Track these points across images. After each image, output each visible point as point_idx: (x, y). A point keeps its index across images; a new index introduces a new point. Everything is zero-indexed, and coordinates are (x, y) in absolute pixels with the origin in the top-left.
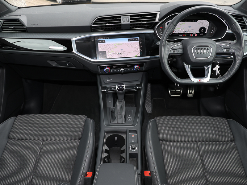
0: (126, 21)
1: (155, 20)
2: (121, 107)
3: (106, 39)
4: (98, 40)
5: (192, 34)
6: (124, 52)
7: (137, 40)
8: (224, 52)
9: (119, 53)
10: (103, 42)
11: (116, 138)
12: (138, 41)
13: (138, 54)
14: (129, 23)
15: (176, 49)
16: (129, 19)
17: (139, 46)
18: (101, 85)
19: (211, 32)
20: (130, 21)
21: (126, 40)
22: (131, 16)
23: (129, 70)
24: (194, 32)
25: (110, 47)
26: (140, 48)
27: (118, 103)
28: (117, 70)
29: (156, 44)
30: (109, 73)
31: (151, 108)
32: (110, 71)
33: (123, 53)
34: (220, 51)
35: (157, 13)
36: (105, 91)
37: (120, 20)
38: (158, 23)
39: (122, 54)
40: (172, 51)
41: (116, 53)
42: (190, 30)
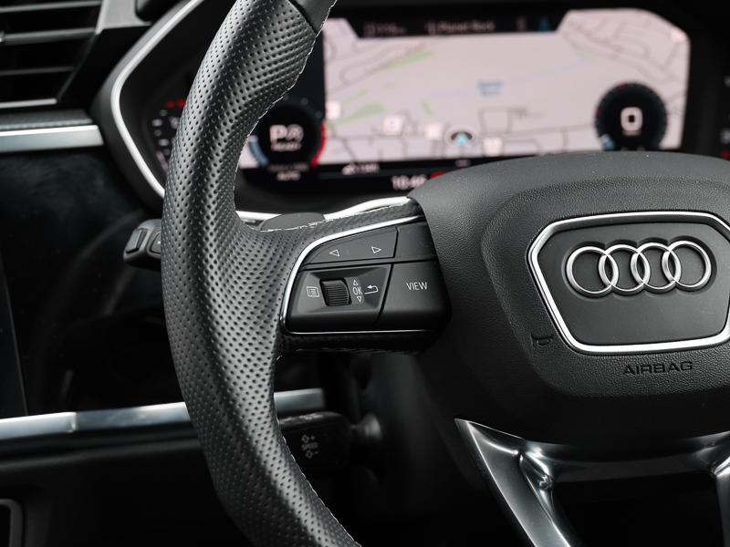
15: (355, 272)
29: (132, 244)
38: (127, 40)
40: (312, 290)
42: (497, 121)
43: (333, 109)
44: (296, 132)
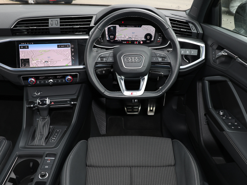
0: (54, 24)
1: (89, 24)
2: (44, 126)
3: (29, 44)
4: (20, 45)
5: (137, 41)
6: (52, 60)
7: (68, 46)
8: (159, 61)
9: (45, 62)
10: (25, 48)
11: (31, 164)
12: (70, 48)
13: (70, 62)
14: (59, 26)
15: (104, 57)
16: (59, 22)
17: (71, 54)
18: (27, 100)
19: (158, 40)
20: (59, 24)
21: (54, 47)
22: (61, 19)
23: (60, 81)
24: (139, 39)
25: (35, 53)
26: (72, 56)
27: (40, 121)
28: (45, 82)
30: (35, 85)
31: (105, 128)
32: (36, 82)
33: (51, 62)
34: (154, 60)
35: (92, 17)
36: (31, 107)
37: (48, 23)
38: (93, 27)
39: (49, 63)
40: (100, 59)
41: (41, 61)
42: (134, 37)
43: (117, 34)
44: (113, 36)
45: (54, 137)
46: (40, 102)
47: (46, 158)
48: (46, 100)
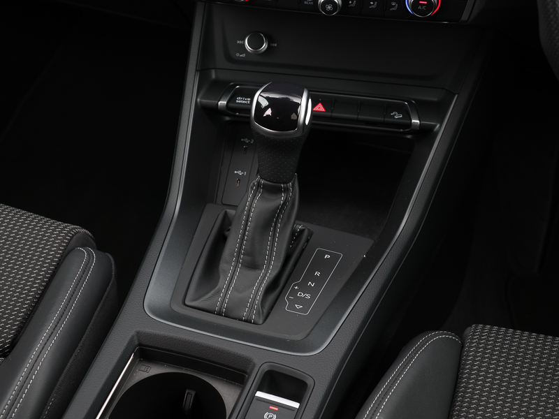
2: (268, 225)
11: (189, 399)
23: (374, 5)
45: (304, 288)
46: (266, 108)
47: (259, 394)
48: (298, 105)
